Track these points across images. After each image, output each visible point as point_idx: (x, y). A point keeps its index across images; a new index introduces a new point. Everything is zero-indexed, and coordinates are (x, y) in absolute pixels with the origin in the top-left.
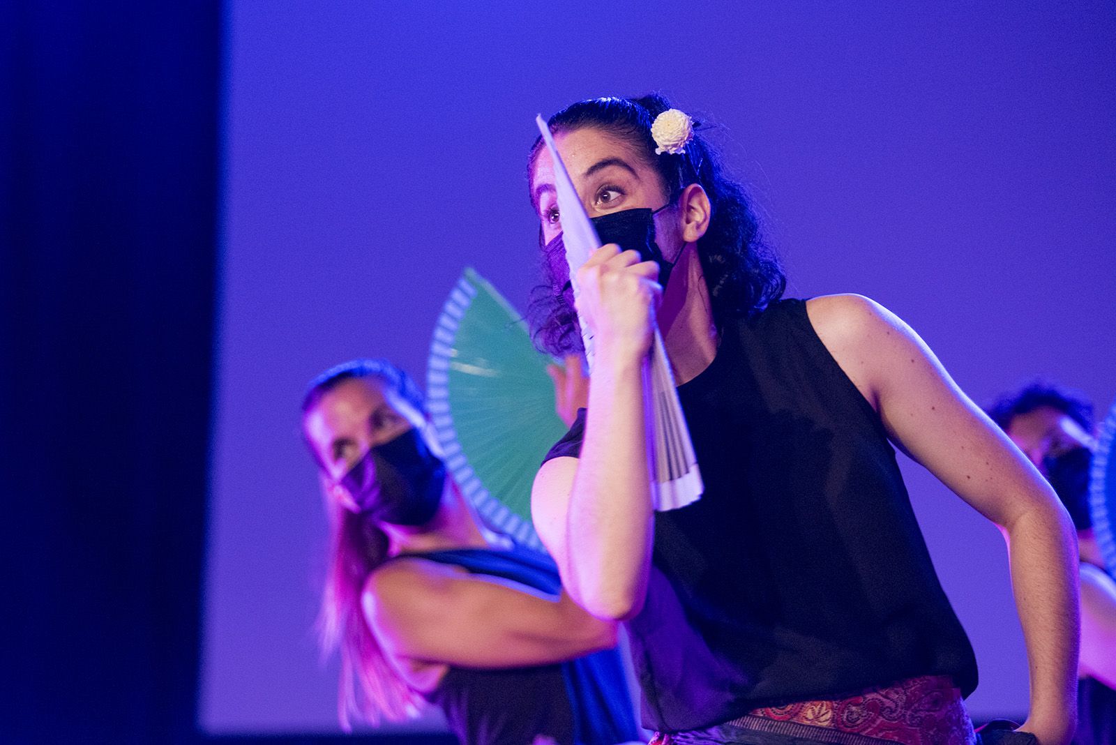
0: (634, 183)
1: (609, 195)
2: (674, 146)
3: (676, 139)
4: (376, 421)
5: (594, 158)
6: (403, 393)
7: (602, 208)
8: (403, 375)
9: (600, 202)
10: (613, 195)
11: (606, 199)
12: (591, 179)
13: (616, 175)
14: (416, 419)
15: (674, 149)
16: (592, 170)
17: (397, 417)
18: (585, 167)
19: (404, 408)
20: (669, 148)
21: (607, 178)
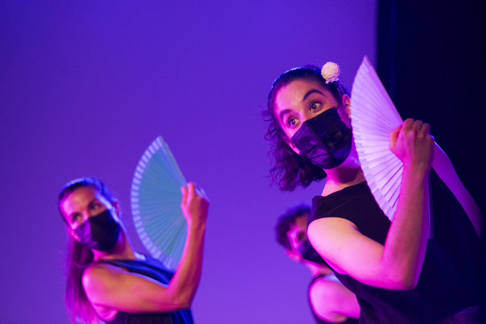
0: (324, 98)
1: (316, 106)
2: (333, 77)
3: (333, 74)
4: (91, 206)
5: (304, 92)
6: (103, 194)
7: (315, 112)
8: (102, 185)
9: (312, 110)
10: (318, 105)
11: (315, 108)
12: (306, 101)
13: (316, 96)
14: (109, 206)
15: (334, 78)
16: (305, 97)
17: (100, 205)
18: (302, 97)
19: (103, 200)
20: (331, 79)
21: (313, 99)
